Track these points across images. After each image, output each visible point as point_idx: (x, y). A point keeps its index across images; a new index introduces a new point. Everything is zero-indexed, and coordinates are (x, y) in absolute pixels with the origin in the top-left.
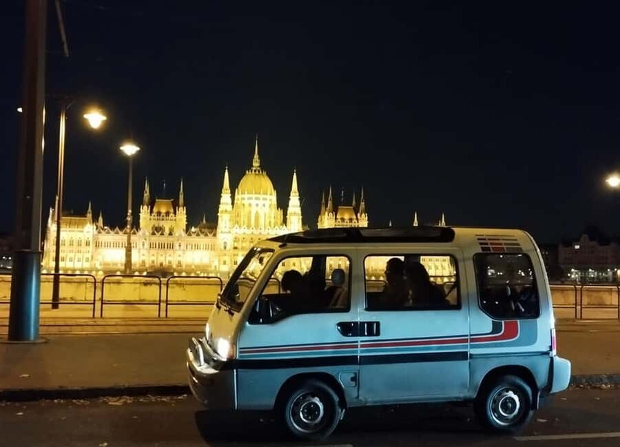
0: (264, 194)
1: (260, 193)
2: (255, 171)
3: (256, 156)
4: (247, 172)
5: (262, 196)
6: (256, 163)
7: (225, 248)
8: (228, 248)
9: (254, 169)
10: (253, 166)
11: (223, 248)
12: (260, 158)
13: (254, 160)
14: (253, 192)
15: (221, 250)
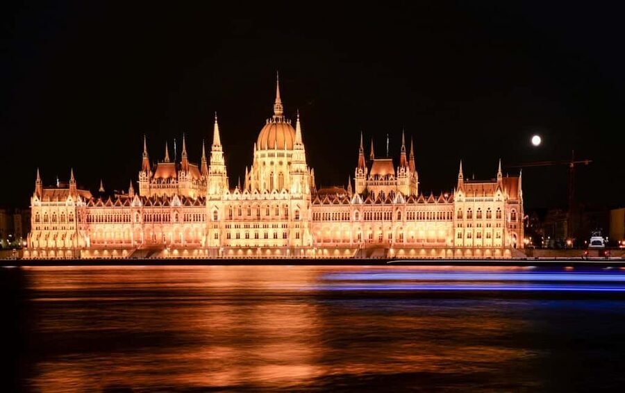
0: (279, 149)
1: (274, 149)
2: (277, 119)
3: (278, 101)
4: (267, 121)
5: (276, 152)
6: (278, 110)
7: (216, 218)
8: (219, 219)
9: (274, 117)
10: (274, 114)
11: (213, 219)
12: (283, 103)
13: (275, 106)
14: (266, 148)
15: (211, 221)
